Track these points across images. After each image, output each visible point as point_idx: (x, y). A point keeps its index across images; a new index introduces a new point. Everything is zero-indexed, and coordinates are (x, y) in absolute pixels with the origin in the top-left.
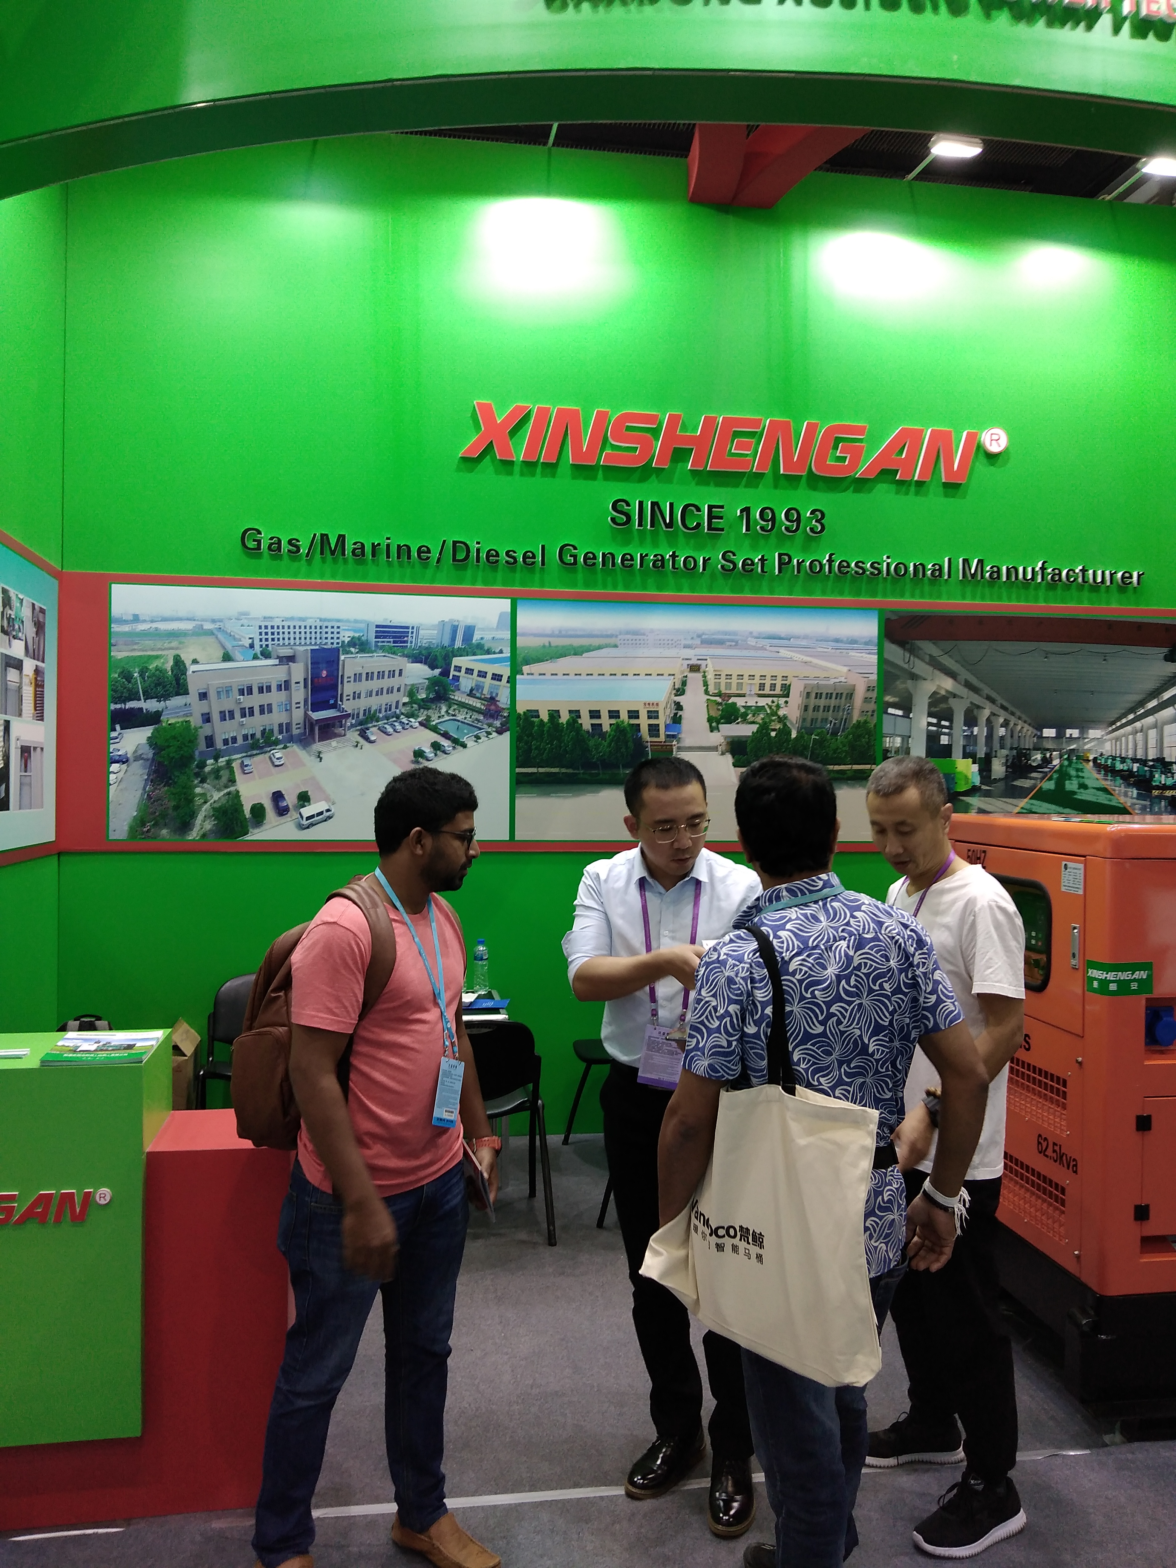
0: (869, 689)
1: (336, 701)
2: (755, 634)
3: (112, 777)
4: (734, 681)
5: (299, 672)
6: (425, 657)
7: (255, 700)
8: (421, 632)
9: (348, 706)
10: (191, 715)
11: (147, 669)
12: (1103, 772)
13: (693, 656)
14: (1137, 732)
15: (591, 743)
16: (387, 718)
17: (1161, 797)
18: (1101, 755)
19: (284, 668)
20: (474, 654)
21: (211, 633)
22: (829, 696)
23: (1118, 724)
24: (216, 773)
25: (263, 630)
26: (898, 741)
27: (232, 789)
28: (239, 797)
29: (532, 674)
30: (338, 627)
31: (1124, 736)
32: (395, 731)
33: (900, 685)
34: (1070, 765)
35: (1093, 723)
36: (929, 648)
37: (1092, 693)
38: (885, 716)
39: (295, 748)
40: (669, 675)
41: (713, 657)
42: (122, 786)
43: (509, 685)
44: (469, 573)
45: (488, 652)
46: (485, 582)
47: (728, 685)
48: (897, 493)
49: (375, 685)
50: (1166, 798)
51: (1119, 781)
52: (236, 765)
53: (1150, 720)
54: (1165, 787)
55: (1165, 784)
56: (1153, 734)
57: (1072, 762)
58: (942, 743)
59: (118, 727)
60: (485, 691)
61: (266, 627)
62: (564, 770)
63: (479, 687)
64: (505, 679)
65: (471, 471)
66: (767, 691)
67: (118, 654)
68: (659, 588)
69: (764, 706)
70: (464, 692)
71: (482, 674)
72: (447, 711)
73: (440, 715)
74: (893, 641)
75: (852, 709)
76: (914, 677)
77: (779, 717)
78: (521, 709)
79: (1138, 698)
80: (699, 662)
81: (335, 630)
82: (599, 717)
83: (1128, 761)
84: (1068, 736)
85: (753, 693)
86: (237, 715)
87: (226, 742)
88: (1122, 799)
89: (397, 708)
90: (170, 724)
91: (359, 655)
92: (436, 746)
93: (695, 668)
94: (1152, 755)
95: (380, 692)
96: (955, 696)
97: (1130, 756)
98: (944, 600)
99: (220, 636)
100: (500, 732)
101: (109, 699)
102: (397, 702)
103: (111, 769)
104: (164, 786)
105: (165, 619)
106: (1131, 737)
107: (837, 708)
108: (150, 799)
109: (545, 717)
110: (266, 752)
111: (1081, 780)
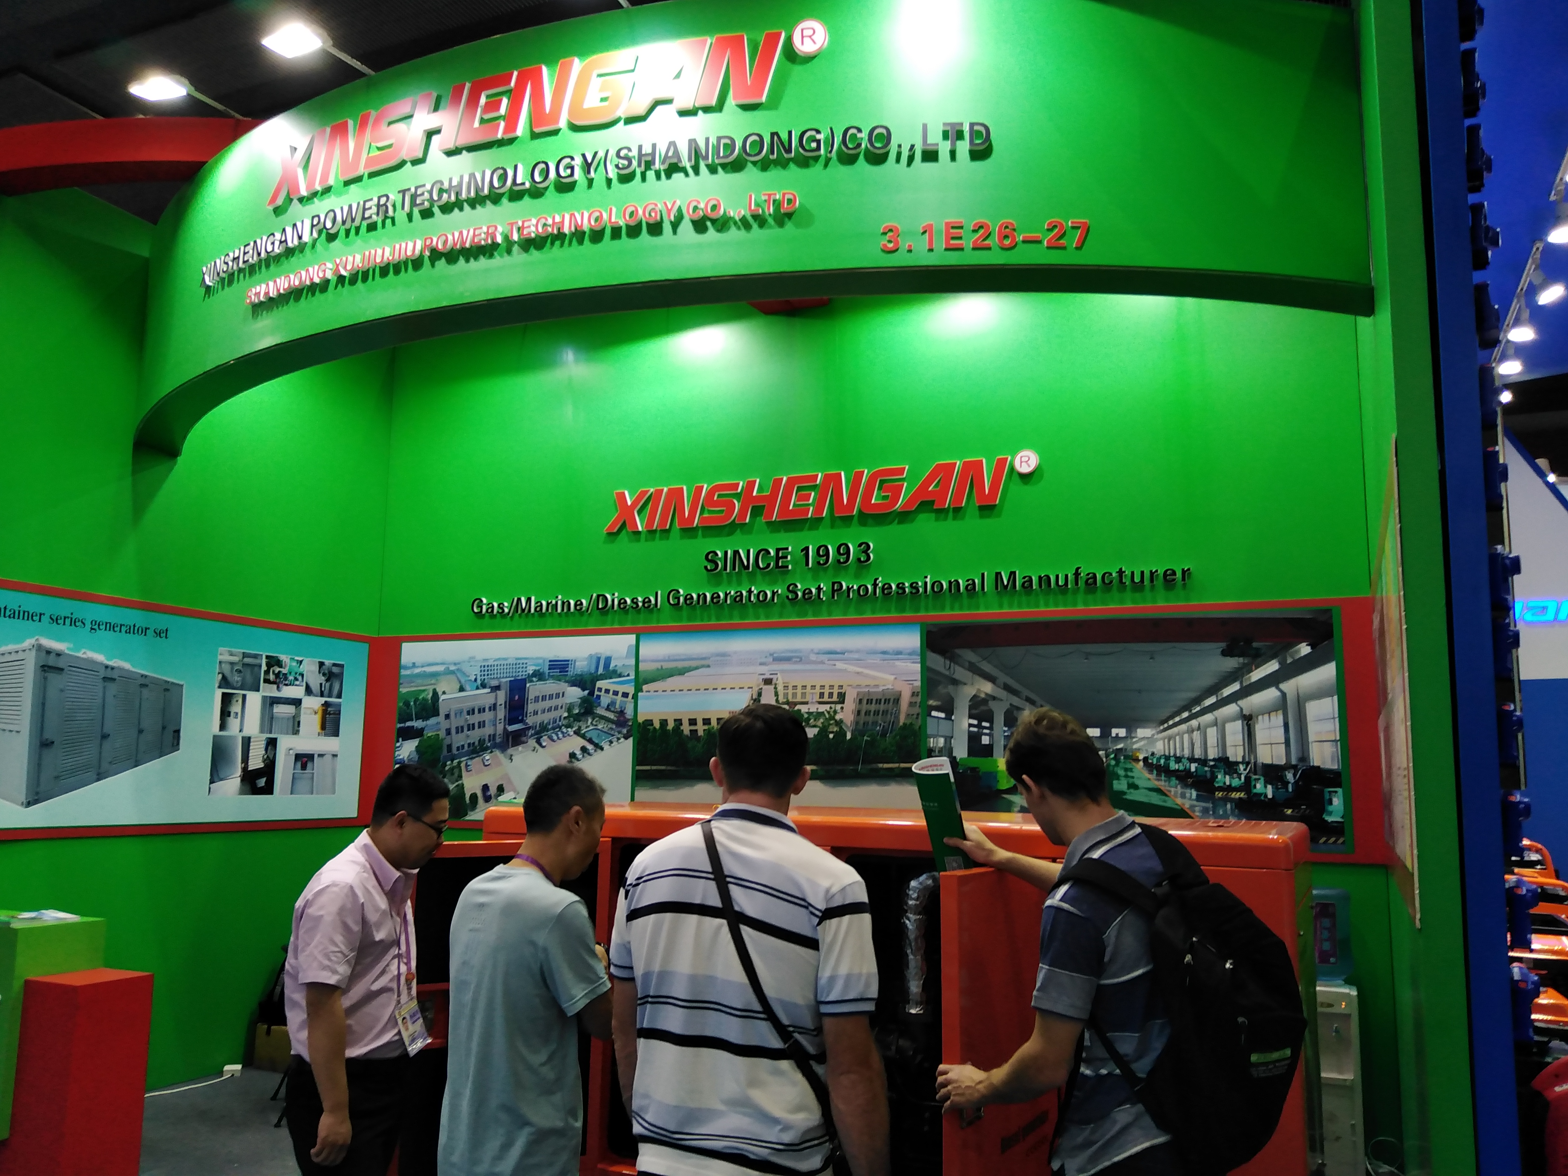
0: (913, 694)
1: (523, 718)
2: (816, 651)
4: (799, 691)
5: (502, 696)
6: (581, 682)
7: (475, 719)
8: (577, 663)
9: (530, 720)
10: (439, 730)
11: (418, 699)
12: (1155, 772)
13: (766, 671)
14: (1193, 731)
15: (690, 745)
16: (554, 729)
17: (1226, 800)
18: (1153, 754)
19: (493, 694)
20: (611, 678)
21: (453, 672)
22: (878, 701)
23: (1171, 722)
24: (452, 769)
25: (483, 669)
26: (941, 742)
27: (460, 782)
28: (463, 788)
29: (649, 692)
30: (526, 663)
31: (1178, 734)
32: (558, 738)
33: (942, 690)
34: (1117, 764)
35: (1142, 722)
36: (969, 655)
37: (1140, 691)
38: (928, 718)
39: (497, 752)
40: (749, 688)
41: (782, 671)
43: (633, 700)
44: (610, 617)
45: (620, 676)
46: (620, 623)
47: (794, 695)
48: (937, 520)
49: (547, 704)
50: (1232, 800)
51: (1174, 781)
52: (463, 765)
53: (1208, 718)
54: (1230, 789)
55: (1230, 785)
56: (1212, 733)
57: (1120, 762)
58: (983, 742)
59: (400, 739)
60: (617, 706)
61: (484, 666)
62: (669, 768)
63: (613, 703)
64: (630, 696)
65: (613, 542)
66: (826, 698)
67: (403, 690)
68: (742, 618)
69: (823, 712)
70: (603, 708)
71: (616, 693)
72: (591, 723)
73: (588, 726)
74: (934, 651)
75: (899, 712)
76: (955, 682)
77: (836, 721)
78: (641, 719)
79: (1193, 695)
80: (771, 677)
81: (524, 666)
82: (695, 724)
83: (1185, 761)
84: (1114, 735)
85: (814, 700)
86: (465, 729)
87: (458, 749)
88: (1179, 801)
89: (560, 721)
90: (429, 736)
91: (538, 683)
92: (584, 750)
93: (768, 682)
94: (1212, 754)
95: (550, 710)
96: (994, 698)
97: (1186, 756)
98: (982, 611)
99: (459, 675)
100: (626, 737)
101: (397, 720)
102: (560, 717)
105: (430, 665)
106: (1186, 736)
107: (885, 712)
109: (657, 725)
110: (480, 756)
111: (1131, 781)
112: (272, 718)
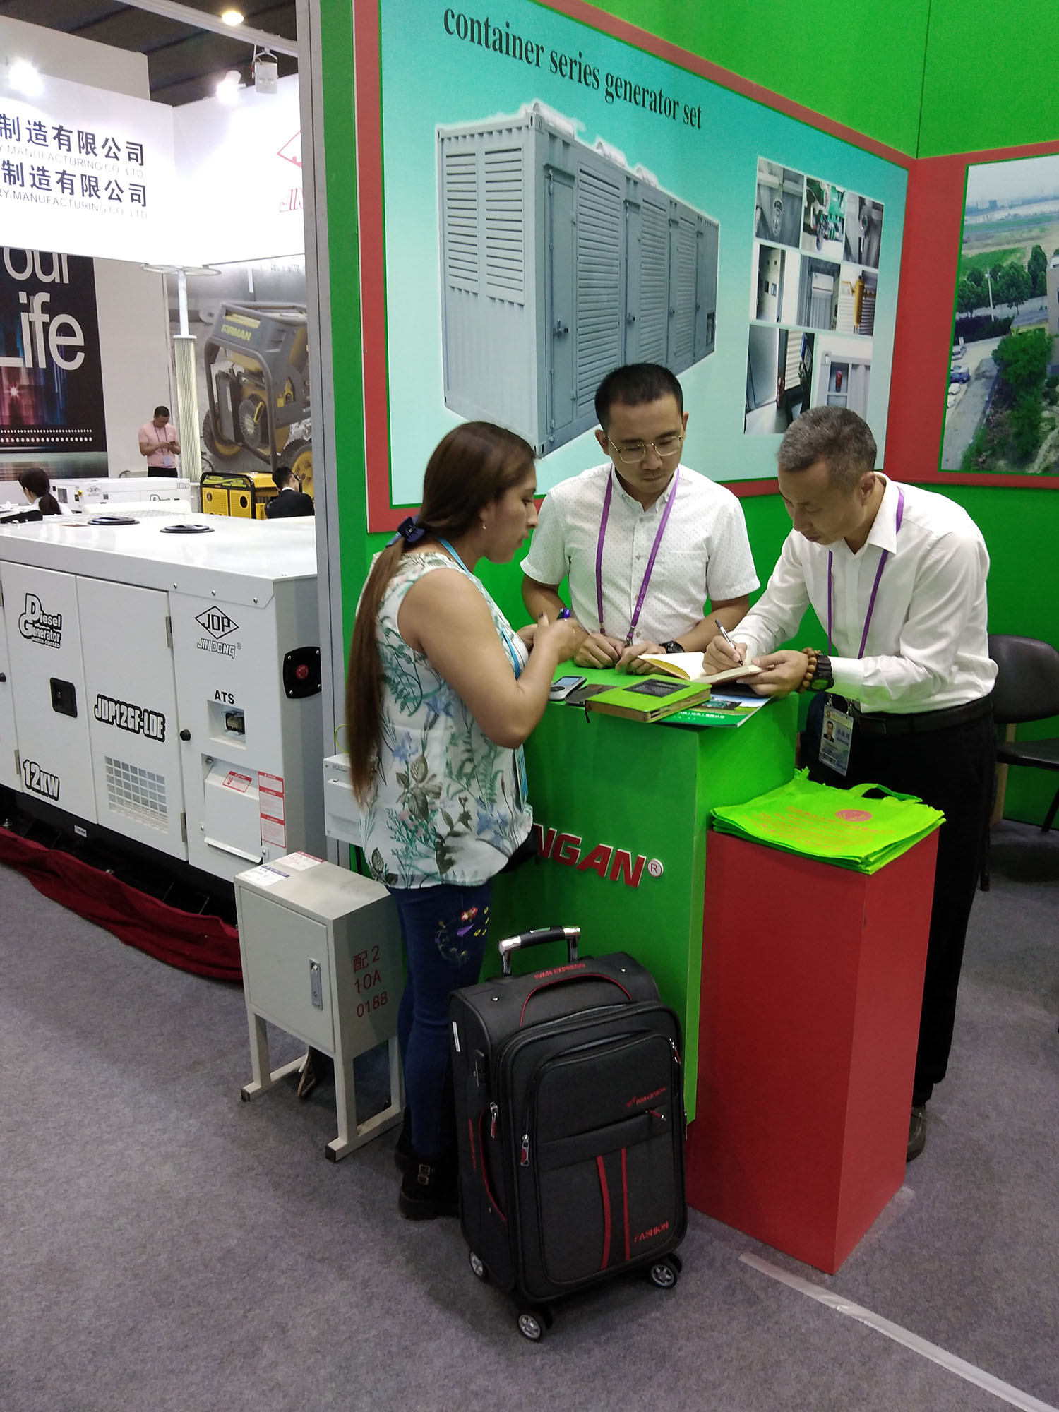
3: (950, 399)
10: (1046, 321)
11: (1000, 266)
42: (960, 409)
59: (961, 340)
67: (969, 252)
90: (1020, 334)
101: (955, 307)
103: (950, 390)
104: (1006, 410)
105: (1027, 202)
108: (989, 425)
112: (811, 298)
